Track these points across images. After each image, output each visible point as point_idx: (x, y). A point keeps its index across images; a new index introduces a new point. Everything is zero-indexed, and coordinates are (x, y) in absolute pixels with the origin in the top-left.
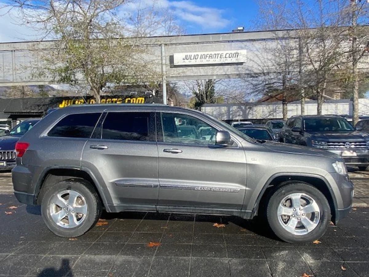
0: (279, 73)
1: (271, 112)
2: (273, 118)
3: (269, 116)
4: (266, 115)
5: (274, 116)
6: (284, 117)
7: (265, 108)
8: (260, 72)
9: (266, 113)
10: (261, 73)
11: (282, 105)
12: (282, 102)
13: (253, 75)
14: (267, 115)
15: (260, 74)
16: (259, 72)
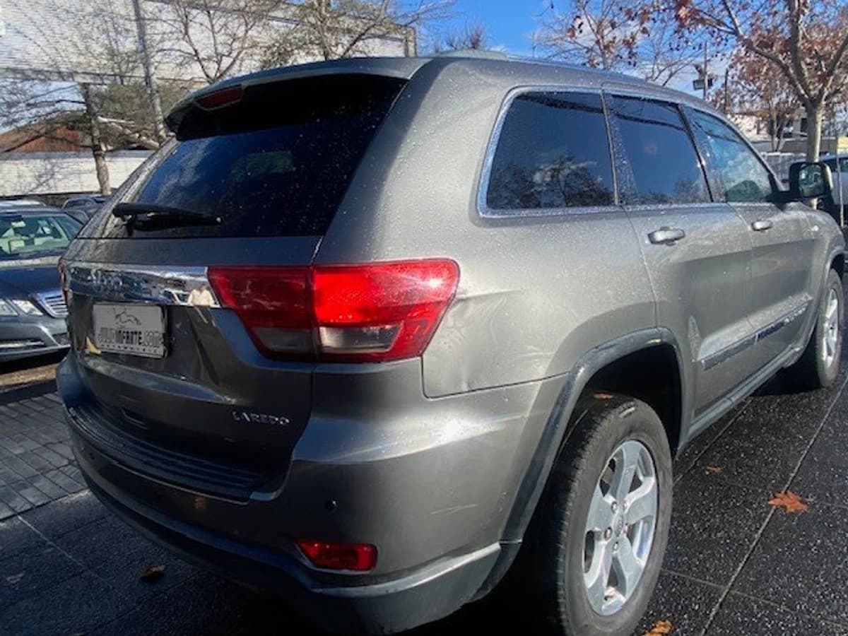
0: (98, 75)
1: (40, 176)
2: (47, 192)
3: (37, 188)
4: (30, 184)
5: (50, 188)
6: (102, 186)
7: (23, 168)
8: (50, 69)
9: (29, 179)
10: (51, 72)
11: (93, 159)
12: (92, 152)
13: (30, 73)
14: (33, 185)
15: (48, 74)
16: (46, 69)
